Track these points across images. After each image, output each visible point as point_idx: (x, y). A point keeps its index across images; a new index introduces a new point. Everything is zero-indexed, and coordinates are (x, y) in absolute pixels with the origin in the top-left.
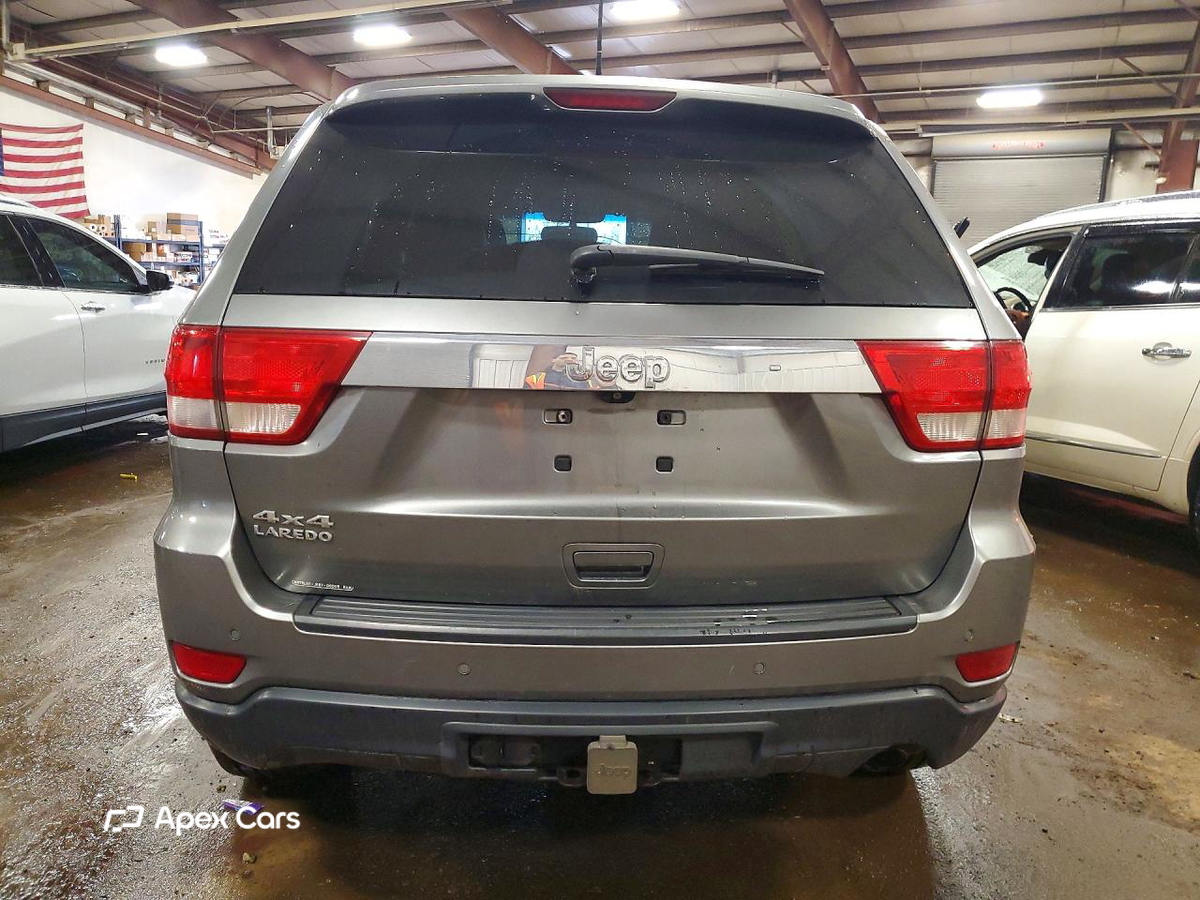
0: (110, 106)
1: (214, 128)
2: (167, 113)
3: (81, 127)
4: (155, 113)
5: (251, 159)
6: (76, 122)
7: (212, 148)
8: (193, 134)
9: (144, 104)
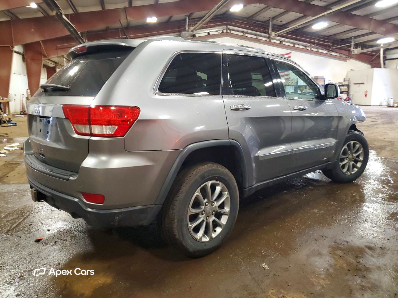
0: (300, 45)
1: (333, 46)
2: (318, 44)
3: (291, 53)
4: (314, 45)
5: (347, 55)
6: (289, 51)
7: (333, 53)
8: (326, 49)
9: (310, 43)
